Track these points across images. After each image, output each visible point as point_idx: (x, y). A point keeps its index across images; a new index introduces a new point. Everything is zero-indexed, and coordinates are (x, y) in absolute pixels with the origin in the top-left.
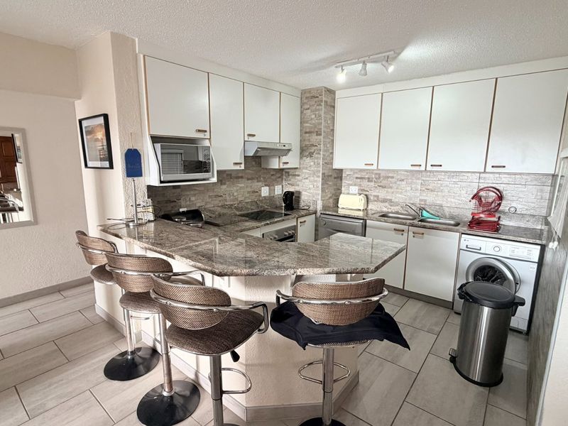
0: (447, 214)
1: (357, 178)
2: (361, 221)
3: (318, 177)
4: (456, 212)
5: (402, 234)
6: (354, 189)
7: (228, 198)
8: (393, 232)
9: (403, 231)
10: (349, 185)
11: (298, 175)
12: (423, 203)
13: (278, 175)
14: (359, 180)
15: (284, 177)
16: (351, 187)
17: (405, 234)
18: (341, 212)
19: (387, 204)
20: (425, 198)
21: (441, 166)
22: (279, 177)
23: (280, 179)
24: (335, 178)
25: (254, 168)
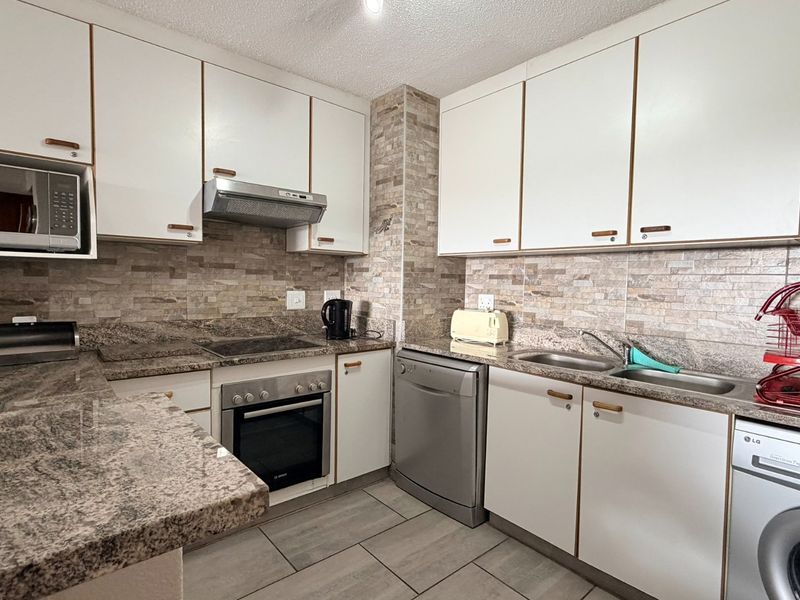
0: (699, 360)
1: (491, 277)
2: (474, 368)
3: (398, 270)
4: (723, 355)
5: (568, 407)
6: (487, 300)
7: (190, 306)
8: (547, 400)
9: (570, 397)
10: (478, 292)
11: (367, 270)
12: (634, 330)
13: (332, 270)
14: (495, 281)
15: (346, 275)
16: (480, 296)
17: (576, 407)
18: (456, 348)
19: (551, 333)
20: (641, 318)
21: (667, 228)
22: (336, 275)
23: (338, 279)
24: (443, 276)
25: (267, 252)
